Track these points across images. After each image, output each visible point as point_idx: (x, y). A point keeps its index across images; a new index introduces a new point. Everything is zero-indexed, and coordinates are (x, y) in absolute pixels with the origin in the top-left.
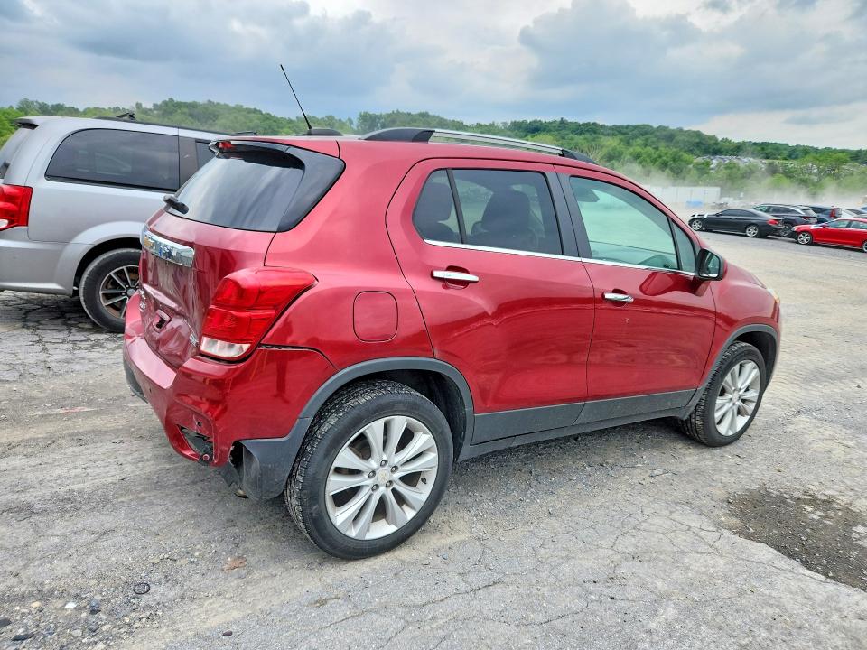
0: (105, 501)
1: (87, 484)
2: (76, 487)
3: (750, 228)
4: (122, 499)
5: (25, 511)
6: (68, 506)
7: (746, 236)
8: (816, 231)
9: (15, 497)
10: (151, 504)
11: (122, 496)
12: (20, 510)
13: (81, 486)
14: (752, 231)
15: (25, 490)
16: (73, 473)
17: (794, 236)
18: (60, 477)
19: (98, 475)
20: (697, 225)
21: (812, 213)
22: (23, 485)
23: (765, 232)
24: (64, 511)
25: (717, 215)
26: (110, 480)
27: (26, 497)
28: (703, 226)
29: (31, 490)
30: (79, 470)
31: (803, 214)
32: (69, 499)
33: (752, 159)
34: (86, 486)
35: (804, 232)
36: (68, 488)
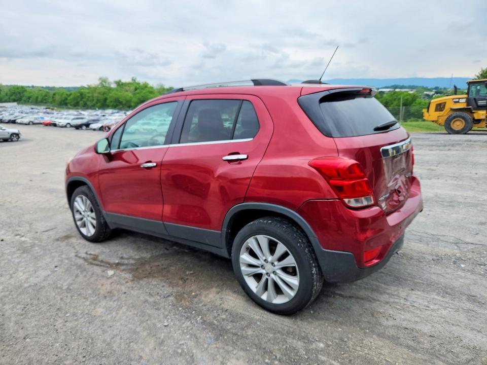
0: (429, 285)
1: (432, 296)
2: (439, 298)
4: (421, 281)
5: (472, 298)
6: (449, 290)
9: (476, 309)
10: (409, 274)
11: (419, 283)
12: (475, 301)
13: (436, 297)
15: (468, 311)
16: (436, 307)
18: (445, 308)
19: (423, 299)
22: (469, 314)
24: (452, 289)
26: (419, 293)
27: (469, 305)
29: (465, 308)
30: (432, 307)
32: (447, 293)
34: (434, 295)
36: (444, 299)
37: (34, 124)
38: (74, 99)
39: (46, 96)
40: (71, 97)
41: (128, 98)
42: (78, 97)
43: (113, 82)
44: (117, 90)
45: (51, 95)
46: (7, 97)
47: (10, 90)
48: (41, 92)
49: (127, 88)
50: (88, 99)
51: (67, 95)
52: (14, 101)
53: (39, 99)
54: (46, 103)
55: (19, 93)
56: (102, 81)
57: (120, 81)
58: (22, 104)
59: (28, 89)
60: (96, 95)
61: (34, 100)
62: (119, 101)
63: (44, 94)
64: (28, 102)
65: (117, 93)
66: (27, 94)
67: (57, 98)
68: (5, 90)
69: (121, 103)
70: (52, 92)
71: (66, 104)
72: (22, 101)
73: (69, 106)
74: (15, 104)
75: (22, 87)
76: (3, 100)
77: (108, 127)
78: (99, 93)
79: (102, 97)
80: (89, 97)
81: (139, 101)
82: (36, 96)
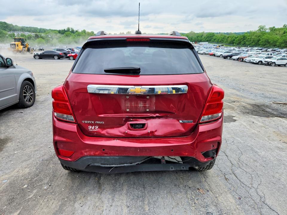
3: (55, 56)
7: (55, 59)
8: (74, 55)
14: (56, 57)
17: (68, 58)
20: (37, 57)
21: (70, 50)
23: (60, 57)
25: (43, 53)
28: (39, 57)
31: (67, 51)
33: (28, 33)
35: (71, 56)
37: (205, 54)
38: (238, 40)
39: (224, 38)
40: (237, 39)
41: (276, 39)
42: (242, 39)
43: (268, 28)
44: (269, 34)
45: (226, 38)
46: (204, 39)
47: (207, 35)
48: (222, 36)
49: (278, 32)
50: (247, 40)
51: (235, 37)
52: (207, 41)
53: (220, 40)
54: (222, 42)
55: (211, 37)
56: (261, 28)
57: (274, 27)
58: (211, 43)
59: (216, 35)
60: (253, 37)
61: (217, 41)
62: (268, 41)
63: (223, 36)
64: (214, 42)
65: (268, 36)
66: (214, 37)
67: (229, 39)
68: (205, 35)
69: (269, 43)
70: (227, 36)
71: (233, 43)
72: (211, 41)
73: (234, 44)
74: (207, 43)
75: (213, 33)
76: (203, 41)
77: (242, 58)
78: (256, 36)
79: (257, 39)
80: (249, 39)
81: (283, 42)
82: (219, 38)
